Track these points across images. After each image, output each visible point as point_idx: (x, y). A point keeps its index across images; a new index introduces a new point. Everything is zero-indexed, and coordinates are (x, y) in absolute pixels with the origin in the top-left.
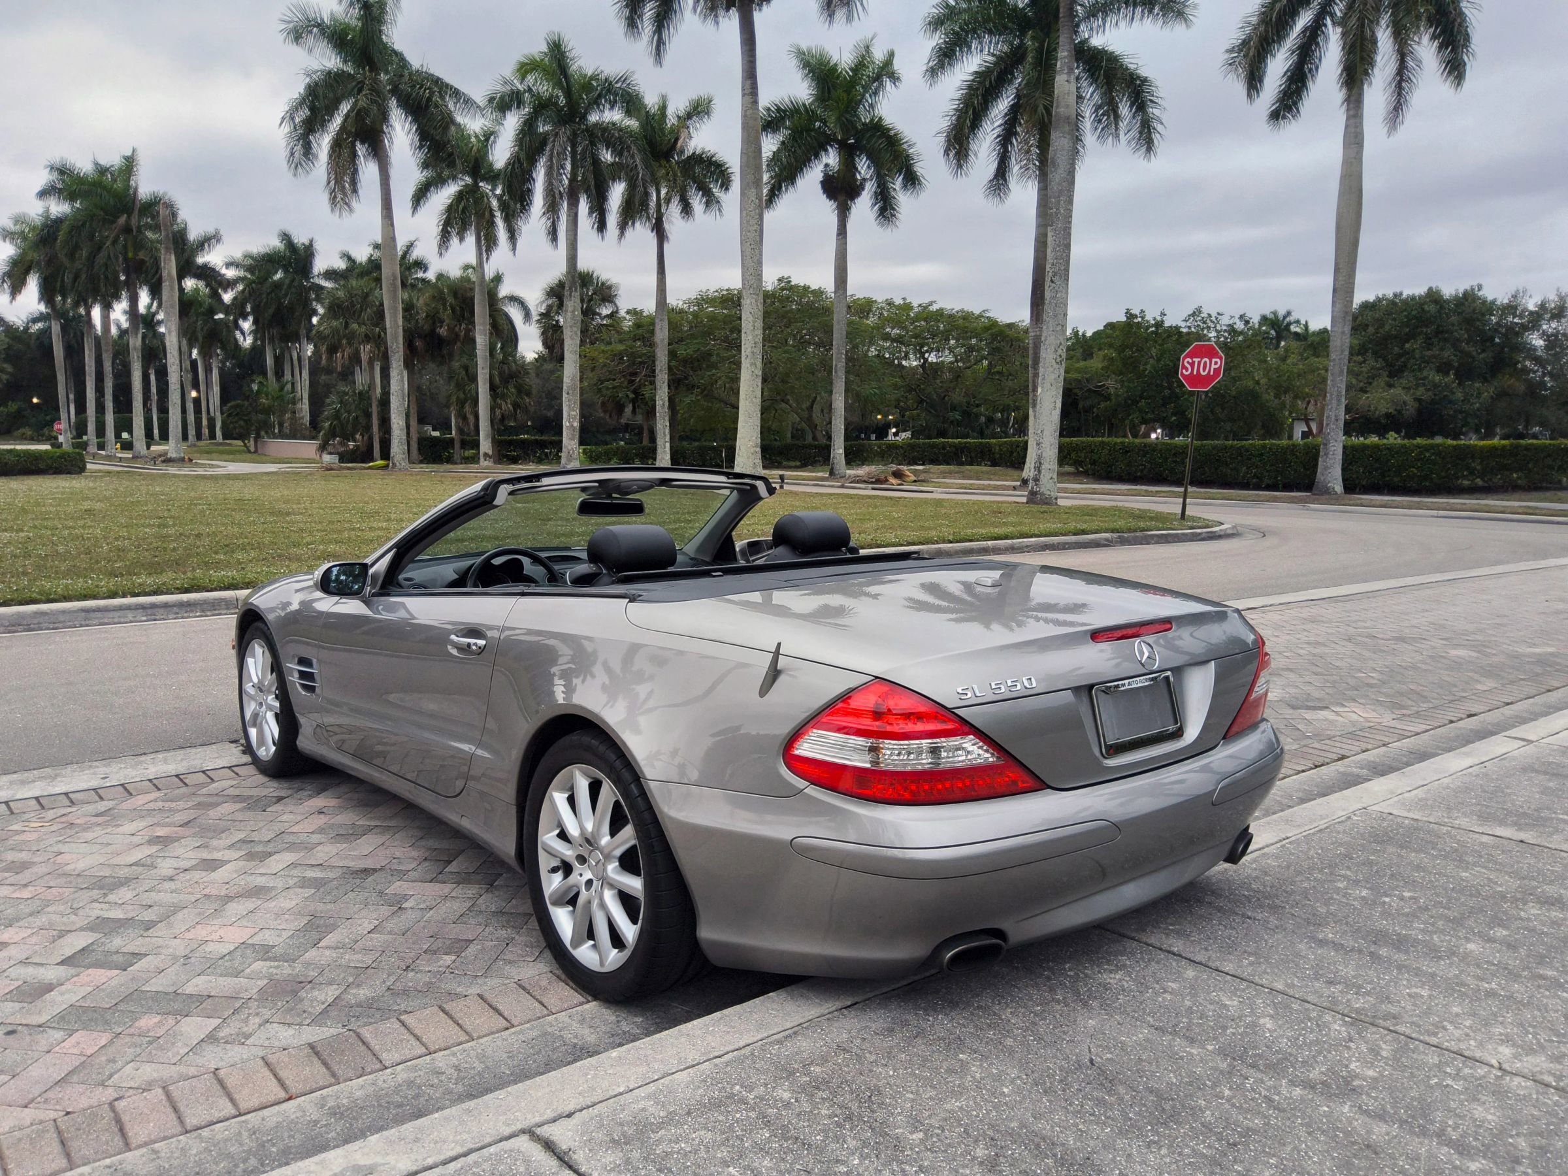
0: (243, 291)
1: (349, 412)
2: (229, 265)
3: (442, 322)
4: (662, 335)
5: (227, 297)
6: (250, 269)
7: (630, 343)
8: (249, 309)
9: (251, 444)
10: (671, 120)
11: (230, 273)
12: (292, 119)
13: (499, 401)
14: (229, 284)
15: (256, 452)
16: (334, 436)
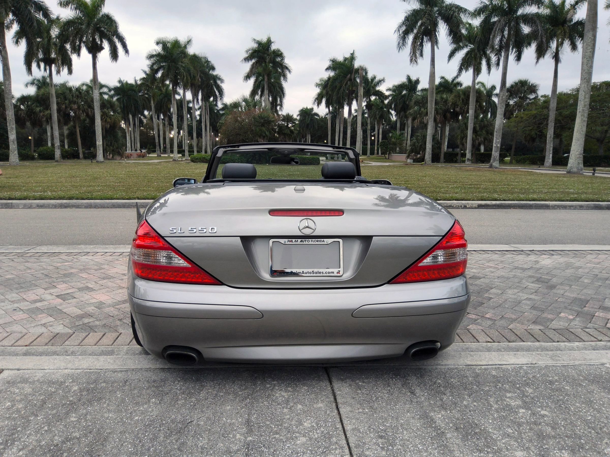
0: (391, 99)
1: (419, 143)
2: (388, 90)
3: (458, 105)
4: (553, 105)
5: (386, 102)
6: (394, 91)
7: (540, 110)
8: (393, 106)
9: (387, 156)
10: (567, 6)
11: (387, 93)
12: (399, 31)
13: (478, 137)
14: (387, 97)
15: (388, 158)
16: (412, 152)
